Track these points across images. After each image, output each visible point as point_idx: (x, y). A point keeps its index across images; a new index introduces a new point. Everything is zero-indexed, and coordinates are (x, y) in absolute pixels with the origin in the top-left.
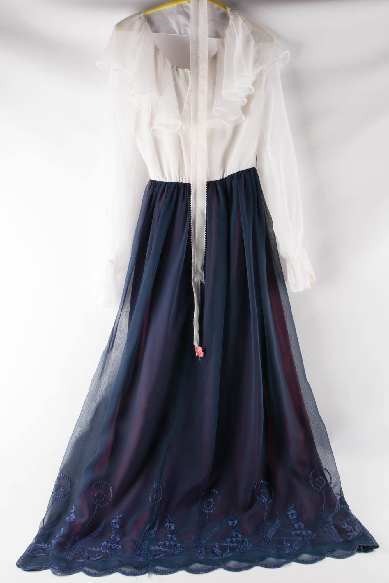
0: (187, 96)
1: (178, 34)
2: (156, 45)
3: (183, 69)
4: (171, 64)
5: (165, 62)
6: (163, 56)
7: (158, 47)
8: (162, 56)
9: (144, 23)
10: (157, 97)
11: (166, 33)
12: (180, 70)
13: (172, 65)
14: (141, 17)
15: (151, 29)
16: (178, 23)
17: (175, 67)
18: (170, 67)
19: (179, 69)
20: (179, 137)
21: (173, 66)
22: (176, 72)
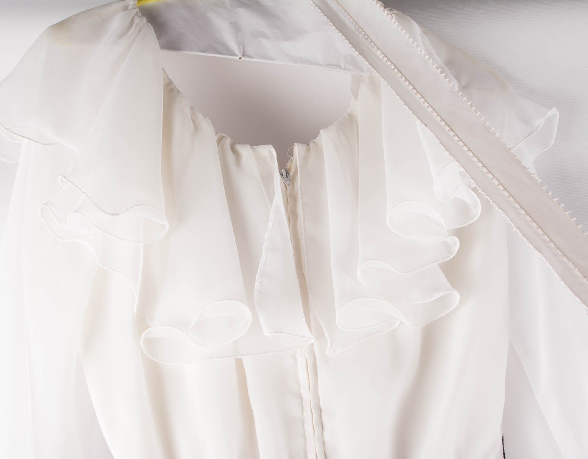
0: (270, 224)
1: (239, 55)
2: (169, 79)
3: (255, 147)
4: (217, 133)
5: (197, 128)
6: (192, 108)
7: (178, 84)
8: (188, 110)
9: (137, 20)
10: (168, 226)
11: (203, 51)
12: (245, 151)
13: (218, 135)
14: (130, 7)
15: (158, 40)
16: (236, 28)
17: (228, 142)
18: (214, 139)
19: (239, 148)
20: (239, 364)
21: (220, 140)
22: (231, 157)
